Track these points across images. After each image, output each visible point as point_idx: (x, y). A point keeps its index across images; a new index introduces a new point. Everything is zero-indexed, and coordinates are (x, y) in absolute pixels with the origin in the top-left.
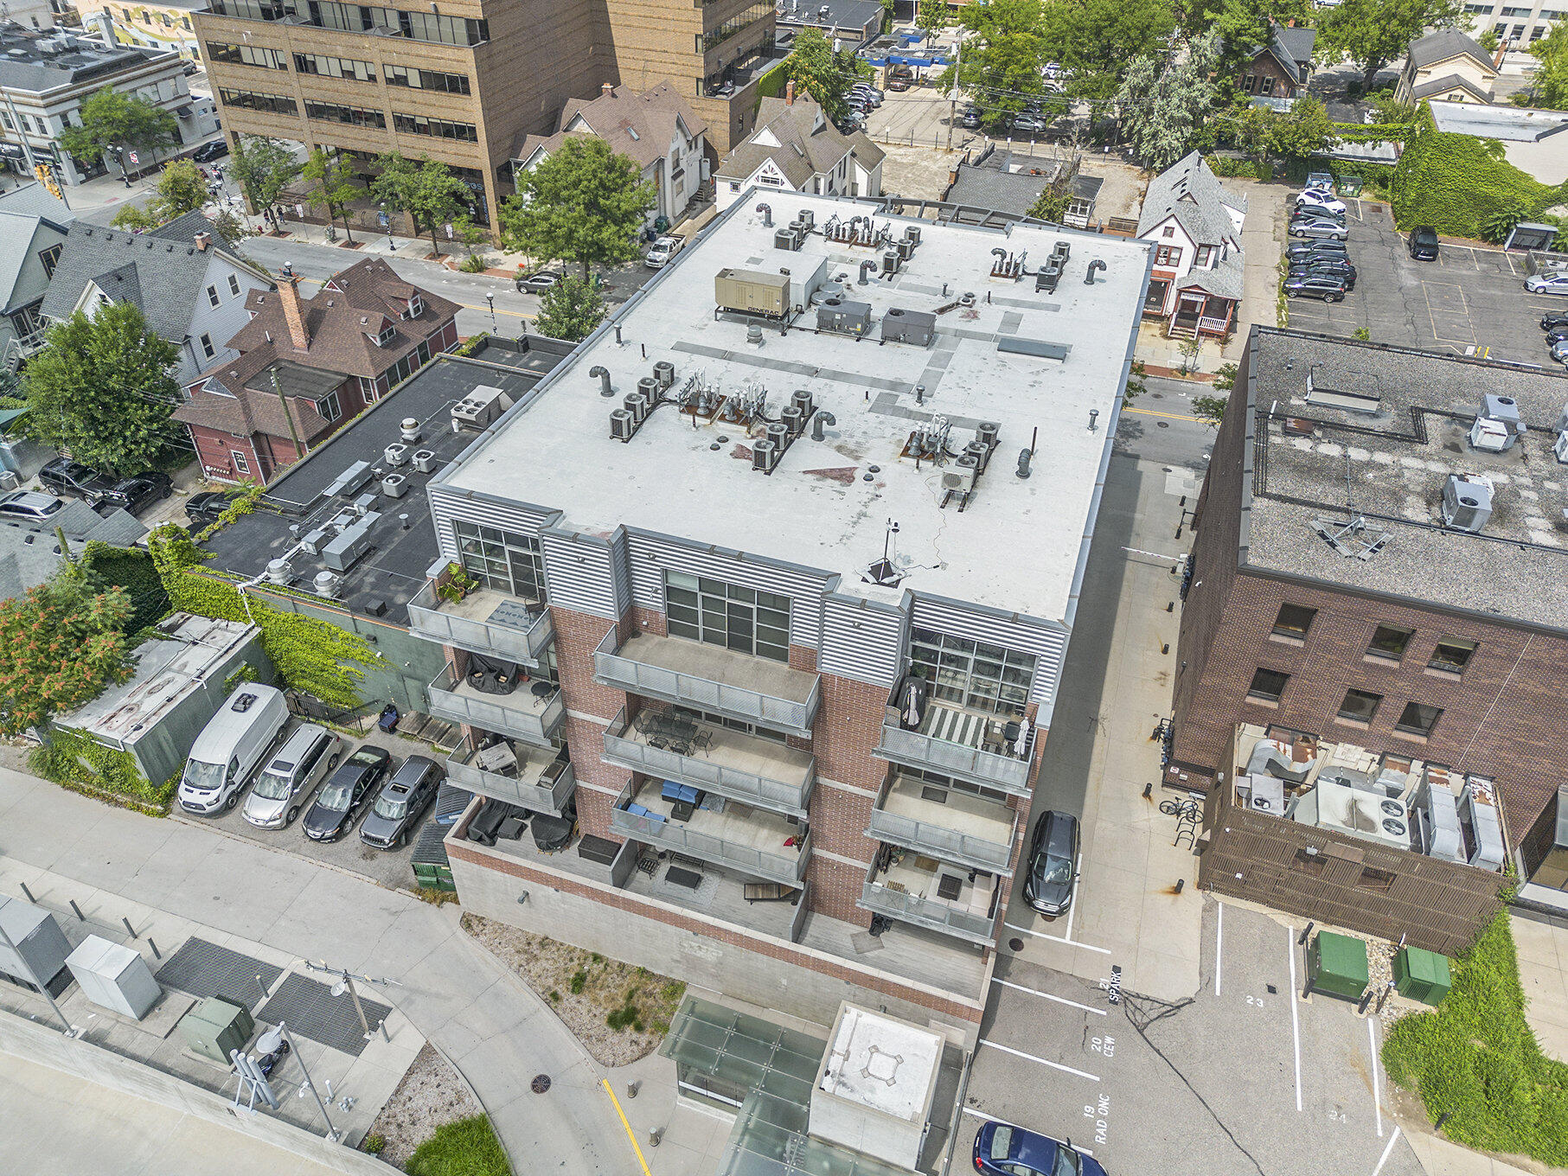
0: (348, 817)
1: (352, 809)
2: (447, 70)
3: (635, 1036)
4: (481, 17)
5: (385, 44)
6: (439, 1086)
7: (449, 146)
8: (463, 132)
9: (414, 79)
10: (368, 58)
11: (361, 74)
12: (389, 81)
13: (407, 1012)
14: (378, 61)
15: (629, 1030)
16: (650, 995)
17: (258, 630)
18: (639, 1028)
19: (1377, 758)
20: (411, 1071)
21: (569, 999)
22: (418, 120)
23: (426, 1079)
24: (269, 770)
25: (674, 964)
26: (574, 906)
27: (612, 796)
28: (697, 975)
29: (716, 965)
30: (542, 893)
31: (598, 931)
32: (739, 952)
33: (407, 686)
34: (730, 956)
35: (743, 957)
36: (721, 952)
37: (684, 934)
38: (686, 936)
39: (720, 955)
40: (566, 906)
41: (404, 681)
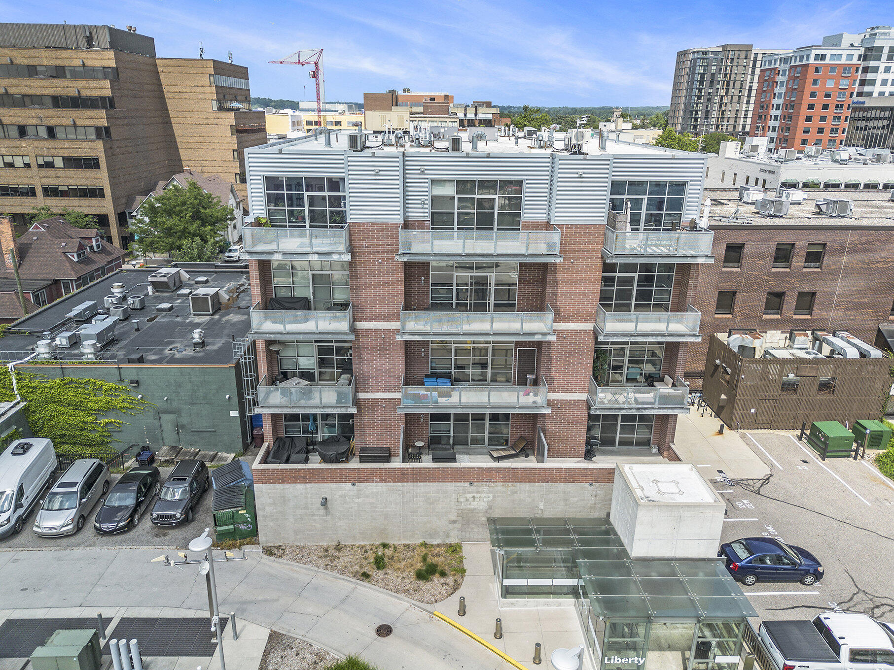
0: (135, 510)
1: (138, 504)
2: (83, 155)
3: (442, 580)
4: (106, 125)
5: (36, 143)
6: (297, 654)
7: (83, 202)
8: (95, 193)
9: (59, 162)
10: (25, 153)
11: (19, 162)
12: (40, 166)
13: (243, 617)
14: (33, 155)
15: (436, 579)
16: (438, 555)
17: (22, 405)
18: (443, 574)
19: (788, 335)
20: (266, 653)
21: (378, 575)
22: (61, 188)
23: (282, 653)
24: (55, 489)
25: (451, 526)
26: (368, 497)
27: (387, 399)
28: (470, 530)
29: (486, 512)
30: (340, 493)
31: (386, 517)
32: (506, 489)
33: (162, 423)
34: (498, 496)
35: (509, 493)
36: (491, 495)
37: (462, 488)
38: (463, 490)
39: (490, 499)
40: (360, 500)
41: (160, 418)
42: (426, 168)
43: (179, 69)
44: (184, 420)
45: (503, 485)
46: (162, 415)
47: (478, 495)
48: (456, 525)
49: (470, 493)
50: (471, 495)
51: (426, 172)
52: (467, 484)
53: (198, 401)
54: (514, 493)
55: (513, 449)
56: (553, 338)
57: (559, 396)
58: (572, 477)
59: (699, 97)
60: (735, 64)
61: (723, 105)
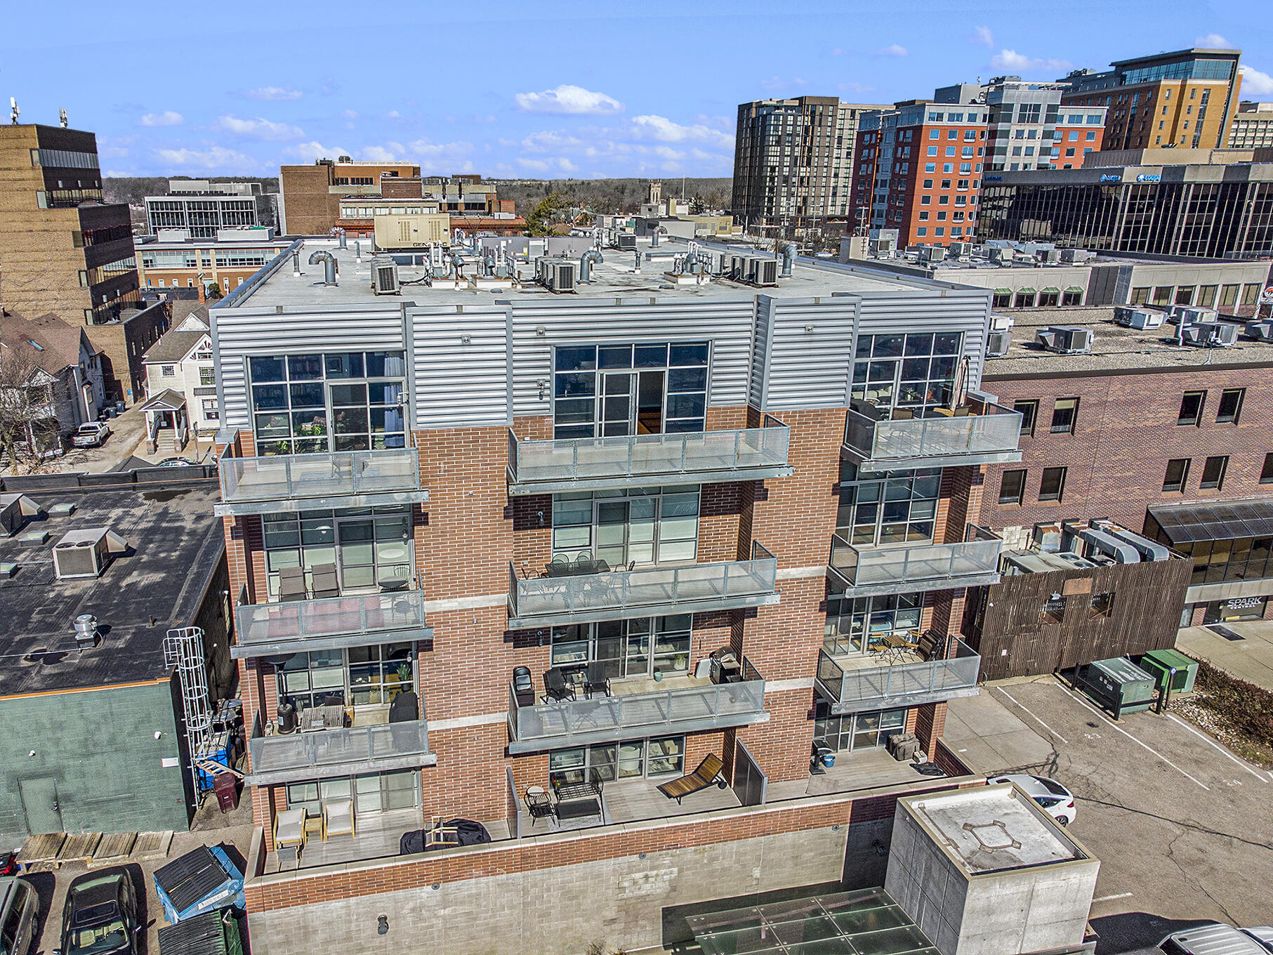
19: (1031, 531)
25: (607, 929)
26: (462, 903)
27: (480, 726)
28: (638, 929)
29: (667, 897)
30: (411, 905)
31: (494, 931)
32: (701, 855)
33: (25, 796)
34: (688, 869)
35: (706, 861)
36: (675, 870)
37: (626, 865)
38: (629, 867)
39: (673, 876)
40: (448, 911)
41: (21, 788)
42: (548, 327)
44: (71, 785)
45: (695, 851)
46: (25, 784)
47: (654, 872)
48: (615, 926)
49: (639, 871)
50: (640, 875)
51: (547, 334)
52: (636, 857)
53: (98, 750)
54: (712, 860)
55: (702, 778)
56: (775, 599)
57: (771, 687)
58: (806, 821)
59: (773, 169)
60: (817, 123)
61: (805, 180)
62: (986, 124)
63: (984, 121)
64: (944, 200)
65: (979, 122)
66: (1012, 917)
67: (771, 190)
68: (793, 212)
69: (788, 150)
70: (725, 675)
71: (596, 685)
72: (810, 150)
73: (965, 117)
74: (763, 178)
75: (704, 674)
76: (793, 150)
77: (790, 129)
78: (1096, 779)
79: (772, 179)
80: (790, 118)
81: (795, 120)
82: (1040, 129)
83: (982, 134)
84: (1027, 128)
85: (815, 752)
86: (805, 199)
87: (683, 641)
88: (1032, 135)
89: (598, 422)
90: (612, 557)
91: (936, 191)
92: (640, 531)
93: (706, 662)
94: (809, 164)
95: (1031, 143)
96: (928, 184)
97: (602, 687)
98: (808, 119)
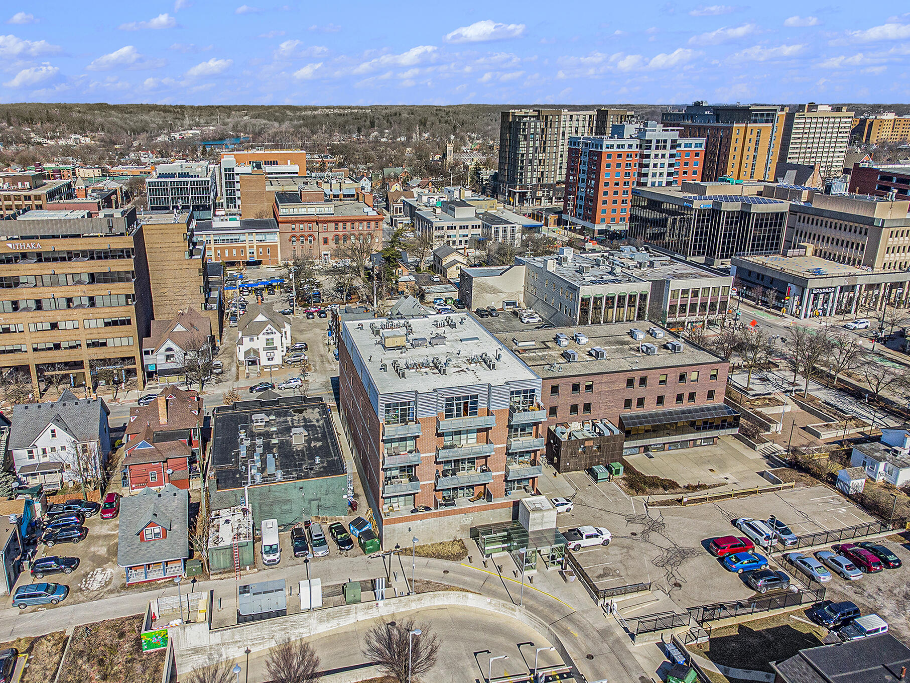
4: (134, 292)
5: (85, 311)
7: (117, 349)
10: (75, 318)
14: (81, 319)
25: (457, 533)
26: (427, 524)
27: (429, 484)
28: (465, 532)
29: (471, 525)
30: (416, 524)
31: (433, 531)
34: (475, 518)
35: (479, 516)
37: (461, 516)
39: (472, 519)
40: (424, 526)
41: (311, 503)
43: (161, 232)
44: (322, 502)
45: (478, 512)
47: (468, 519)
50: (465, 519)
52: (464, 514)
53: (329, 493)
54: (481, 515)
55: (479, 497)
56: (494, 453)
57: (493, 474)
58: (502, 506)
59: (523, 155)
60: (549, 126)
61: (542, 161)
62: (638, 150)
63: (637, 148)
64: (616, 193)
65: (634, 149)
66: (540, 521)
67: (522, 168)
68: (535, 182)
69: (531, 144)
70: (483, 471)
71: (454, 474)
72: (545, 143)
73: (626, 146)
74: (516, 160)
75: (479, 470)
76: (534, 143)
77: (532, 131)
78: (584, 500)
79: (522, 162)
80: (533, 124)
81: (536, 125)
82: (667, 152)
83: (636, 155)
84: (660, 152)
85: (506, 491)
86: (542, 173)
87: (473, 463)
88: (663, 156)
89: (454, 413)
90: (457, 443)
91: (611, 188)
92: (464, 436)
93: (479, 468)
94: (544, 151)
95: (663, 161)
96: (606, 184)
97: (455, 474)
98: (543, 124)
